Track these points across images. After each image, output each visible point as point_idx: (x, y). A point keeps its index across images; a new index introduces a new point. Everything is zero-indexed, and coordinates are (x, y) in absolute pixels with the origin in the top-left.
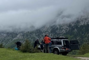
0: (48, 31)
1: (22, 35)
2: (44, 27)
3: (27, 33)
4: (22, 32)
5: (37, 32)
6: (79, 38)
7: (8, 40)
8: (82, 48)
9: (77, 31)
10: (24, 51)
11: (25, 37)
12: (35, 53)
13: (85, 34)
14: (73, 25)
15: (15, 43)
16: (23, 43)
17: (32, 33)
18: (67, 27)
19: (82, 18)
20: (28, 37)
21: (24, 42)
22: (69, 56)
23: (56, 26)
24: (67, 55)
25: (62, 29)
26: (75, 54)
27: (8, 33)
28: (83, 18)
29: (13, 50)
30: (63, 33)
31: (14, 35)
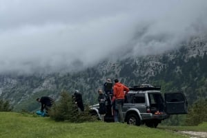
0: (114, 73)
1: (54, 80)
2: (104, 62)
3: (65, 76)
4: (53, 75)
5: (88, 74)
6: (186, 87)
7: (22, 93)
8: (193, 110)
9: (181, 71)
10: (59, 119)
11: (60, 86)
12: (84, 123)
13: (200, 79)
14: (172, 57)
15: (37, 100)
16: (57, 100)
17: (76, 77)
18: (159, 63)
19: (193, 42)
20: (68, 86)
21: (57, 97)
22: (164, 129)
23: (132, 60)
24: (159, 126)
25: (147, 67)
26: (177, 124)
27: (21, 78)
28: (195, 40)
29: (34, 116)
30: (150, 76)
31: (35, 82)
